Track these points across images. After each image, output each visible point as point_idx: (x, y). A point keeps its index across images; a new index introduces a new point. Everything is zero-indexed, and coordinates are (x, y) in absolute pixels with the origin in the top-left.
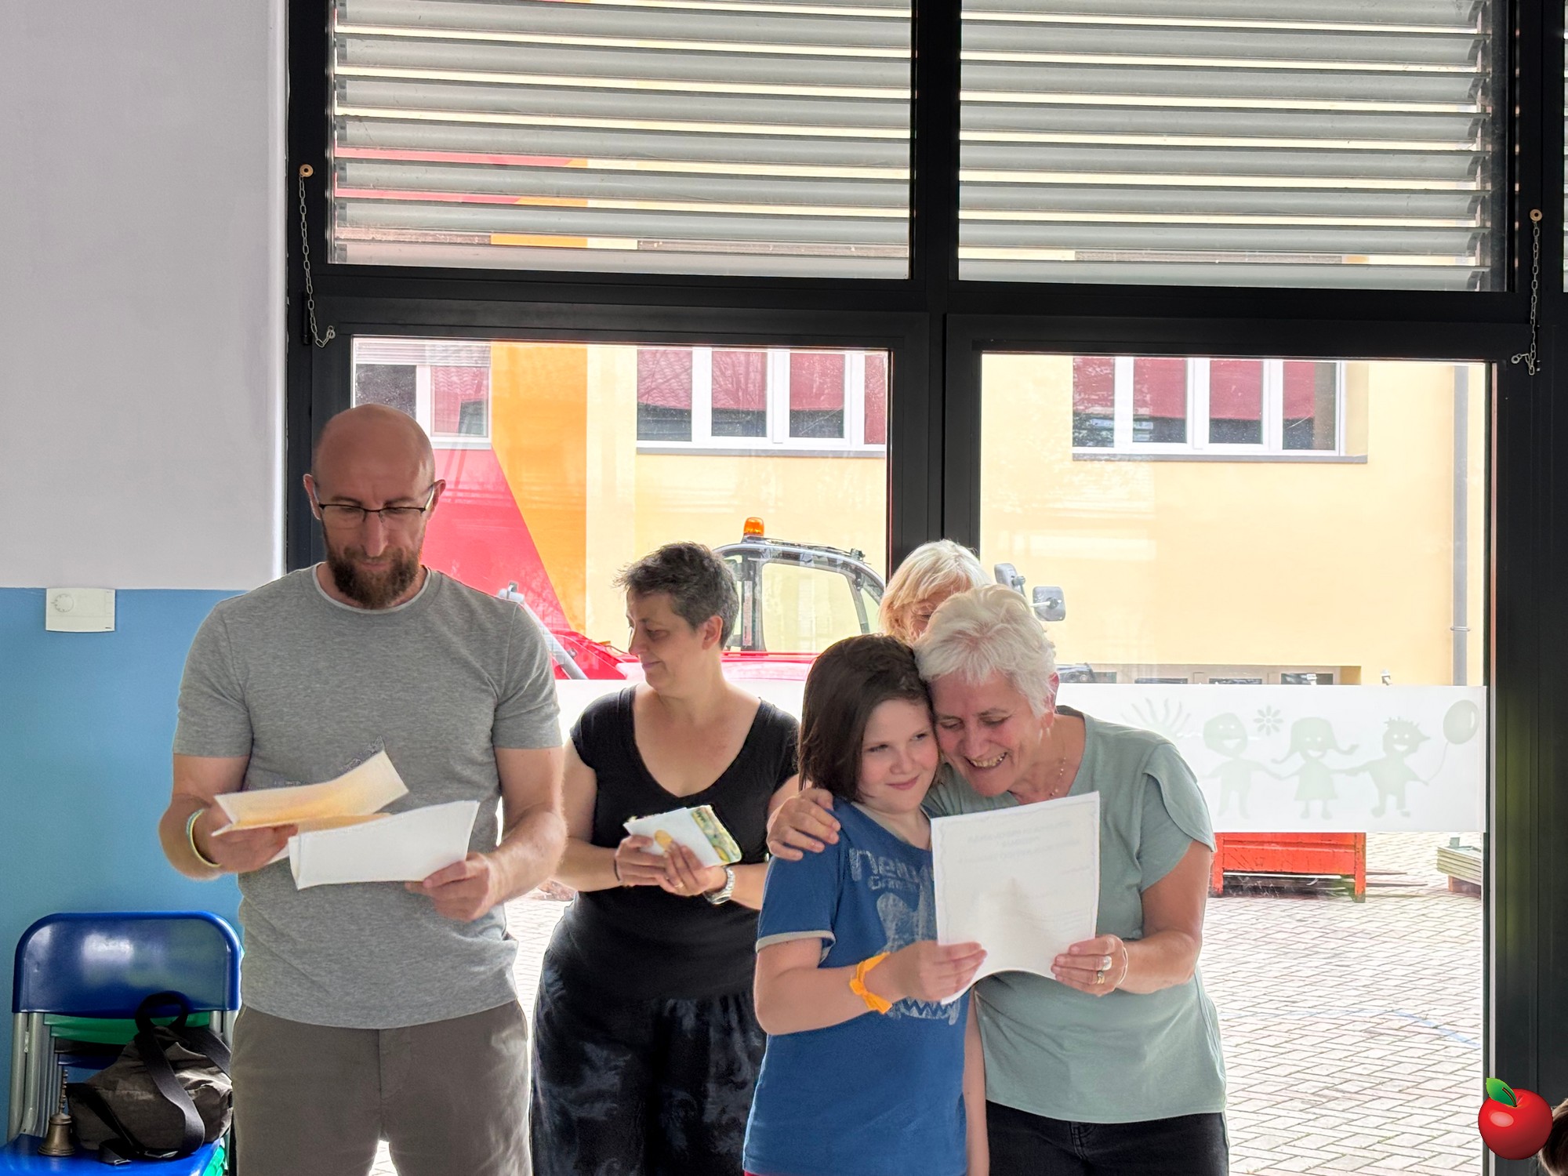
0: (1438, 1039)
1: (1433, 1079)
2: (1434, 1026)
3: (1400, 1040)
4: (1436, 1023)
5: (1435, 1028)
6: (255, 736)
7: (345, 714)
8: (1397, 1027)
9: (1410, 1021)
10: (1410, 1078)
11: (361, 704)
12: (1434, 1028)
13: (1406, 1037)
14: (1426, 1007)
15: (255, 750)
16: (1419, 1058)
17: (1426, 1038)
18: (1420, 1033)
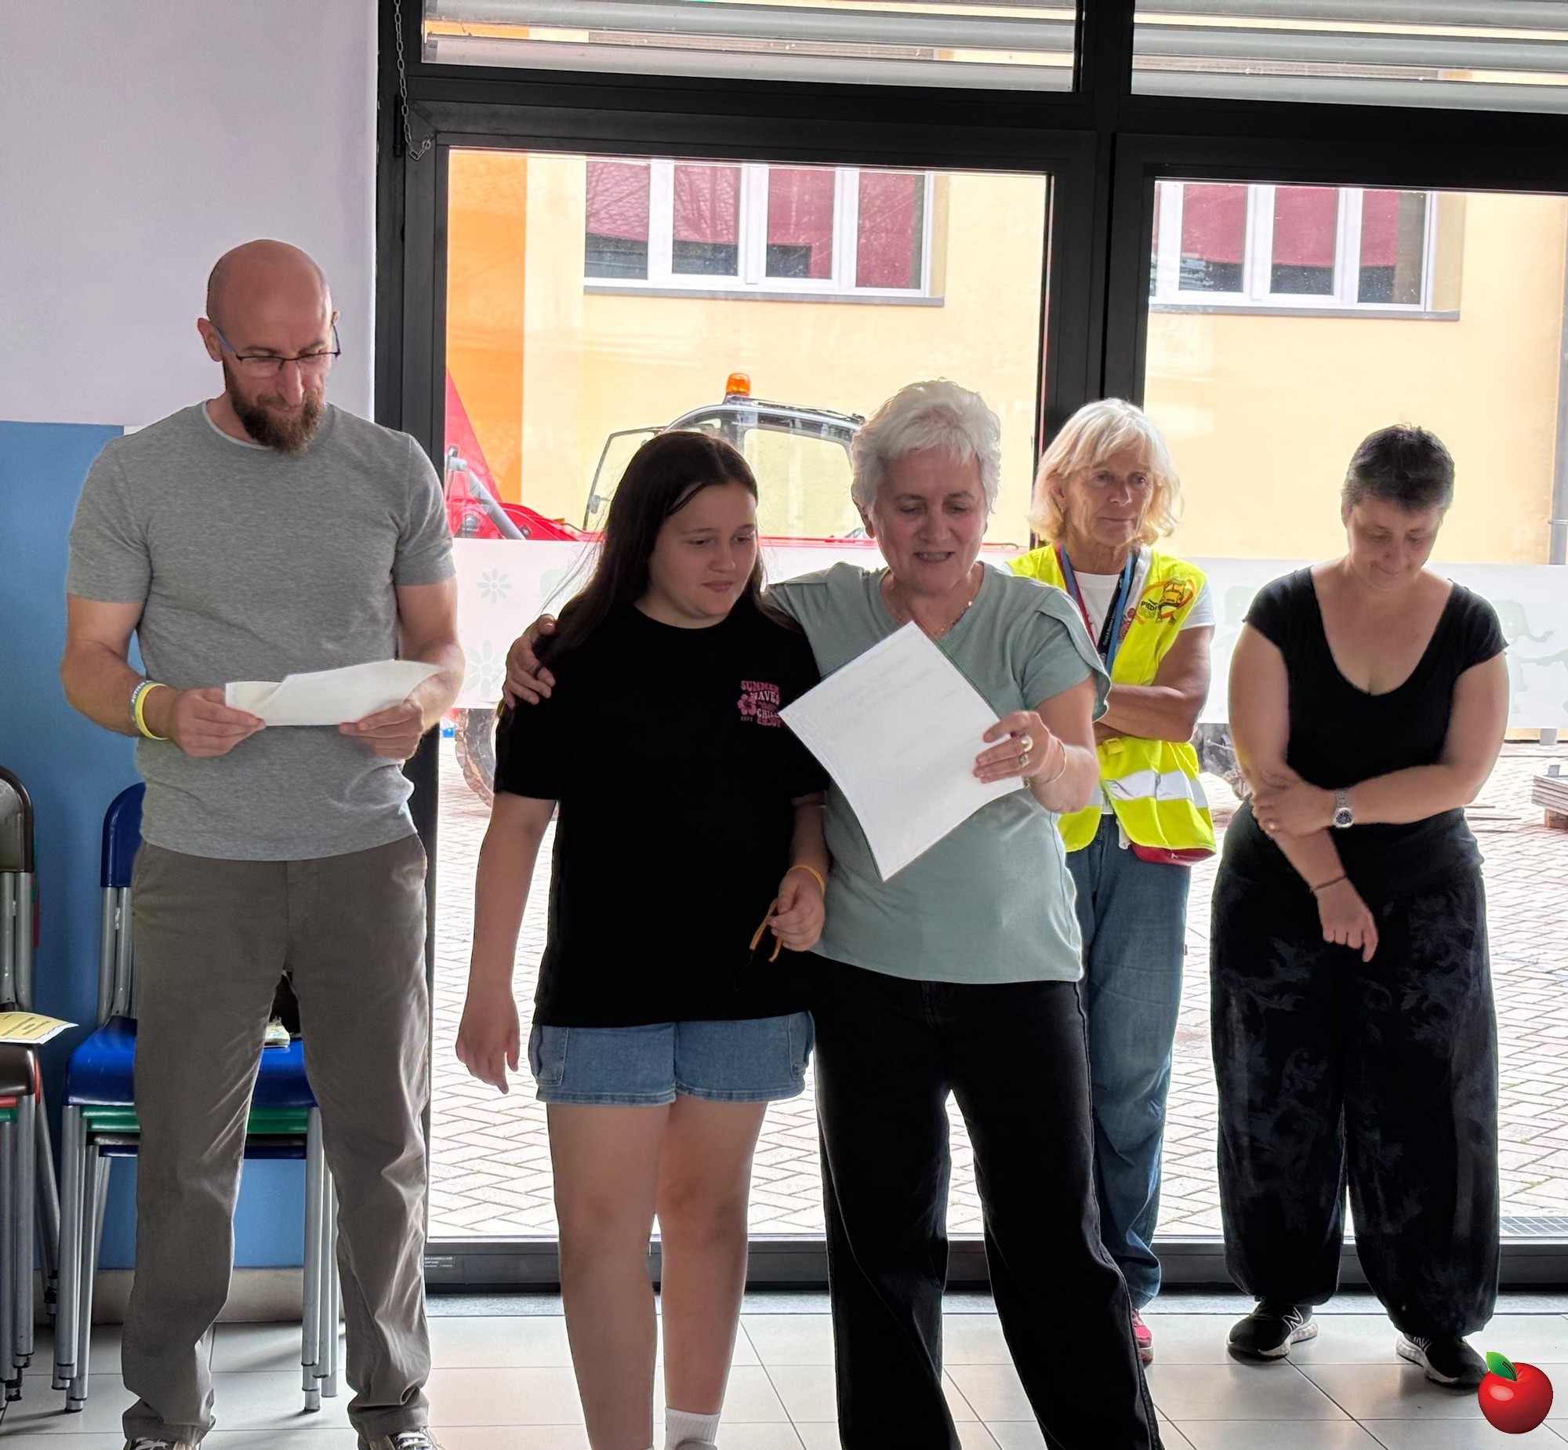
0: (1553, 985)
1: (1553, 1026)
2: (1548, 970)
3: (1511, 985)
4: (1550, 968)
5: (1549, 973)
6: (155, 575)
7: (253, 552)
8: (1505, 972)
9: (1519, 965)
10: (1528, 1024)
11: (266, 541)
12: (1547, 973)
13: (1516, 982)
14: (1535, 951)
15: (154, 588)
16: (1534, 1003)
17: (1540, 984)
18: (1532, 978)
